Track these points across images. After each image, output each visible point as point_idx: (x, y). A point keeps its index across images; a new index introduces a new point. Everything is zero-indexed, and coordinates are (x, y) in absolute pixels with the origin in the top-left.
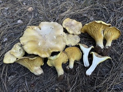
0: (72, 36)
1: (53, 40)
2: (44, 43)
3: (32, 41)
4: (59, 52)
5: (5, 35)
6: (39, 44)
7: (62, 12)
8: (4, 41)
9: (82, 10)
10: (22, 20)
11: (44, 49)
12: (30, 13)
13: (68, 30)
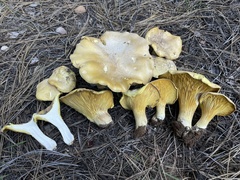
0: (162, 60)
1: (130, 64)
2: (114, 68)
3: (94, 62)
4: (142, 85)
5: (32, 52)
6: (106, 69)
7: (141, 18)
8: (33, 62)
9: (178, 17)
10: (64, 27)
11: (116, 78)
12: (80, 16)
13: (155, 49)
